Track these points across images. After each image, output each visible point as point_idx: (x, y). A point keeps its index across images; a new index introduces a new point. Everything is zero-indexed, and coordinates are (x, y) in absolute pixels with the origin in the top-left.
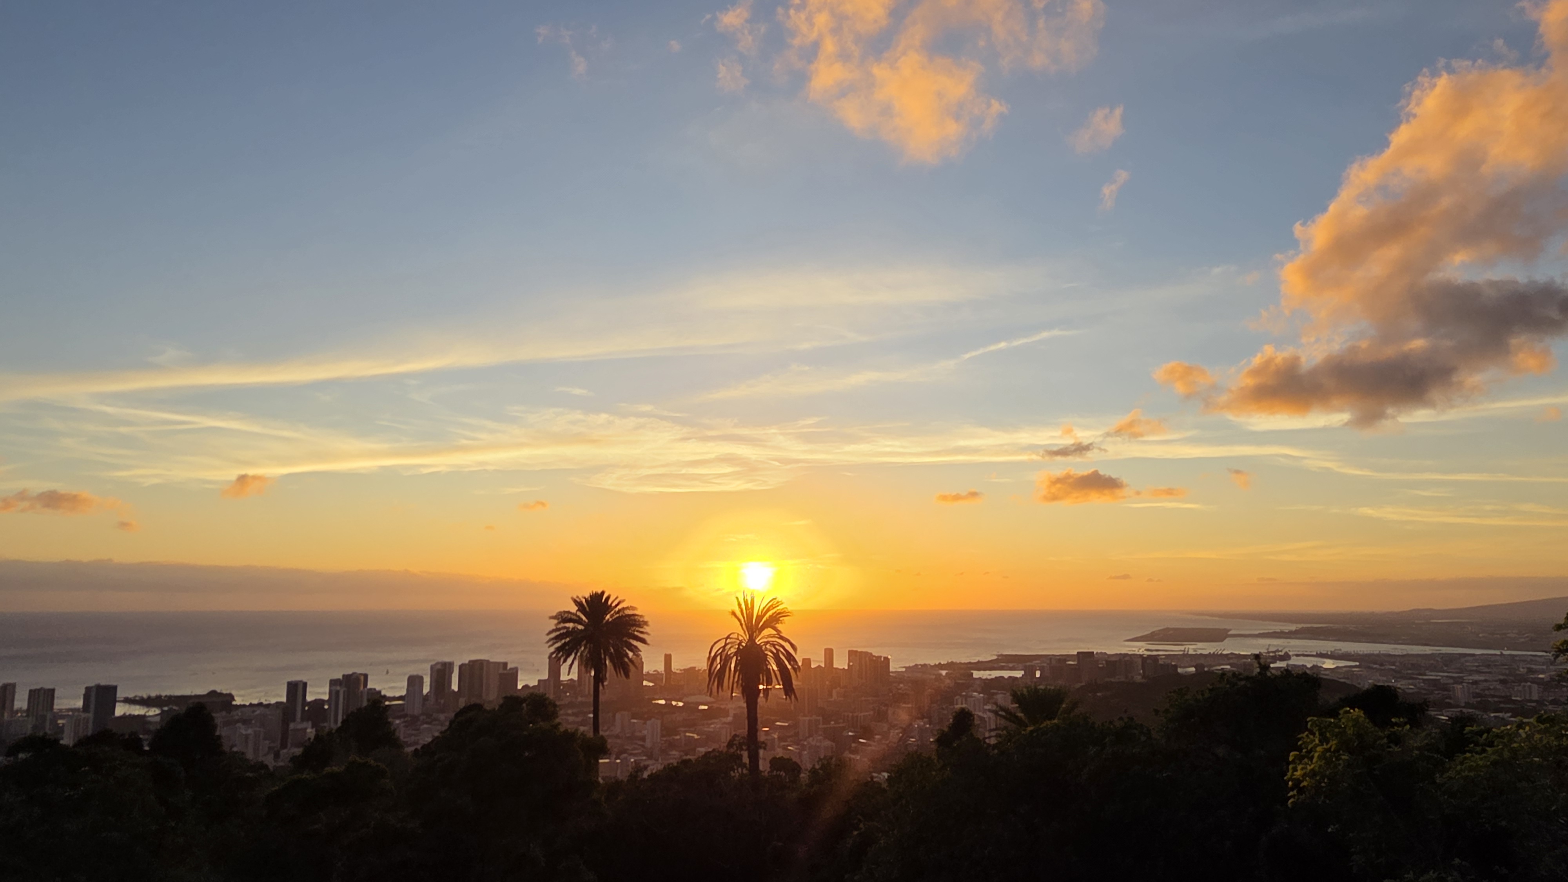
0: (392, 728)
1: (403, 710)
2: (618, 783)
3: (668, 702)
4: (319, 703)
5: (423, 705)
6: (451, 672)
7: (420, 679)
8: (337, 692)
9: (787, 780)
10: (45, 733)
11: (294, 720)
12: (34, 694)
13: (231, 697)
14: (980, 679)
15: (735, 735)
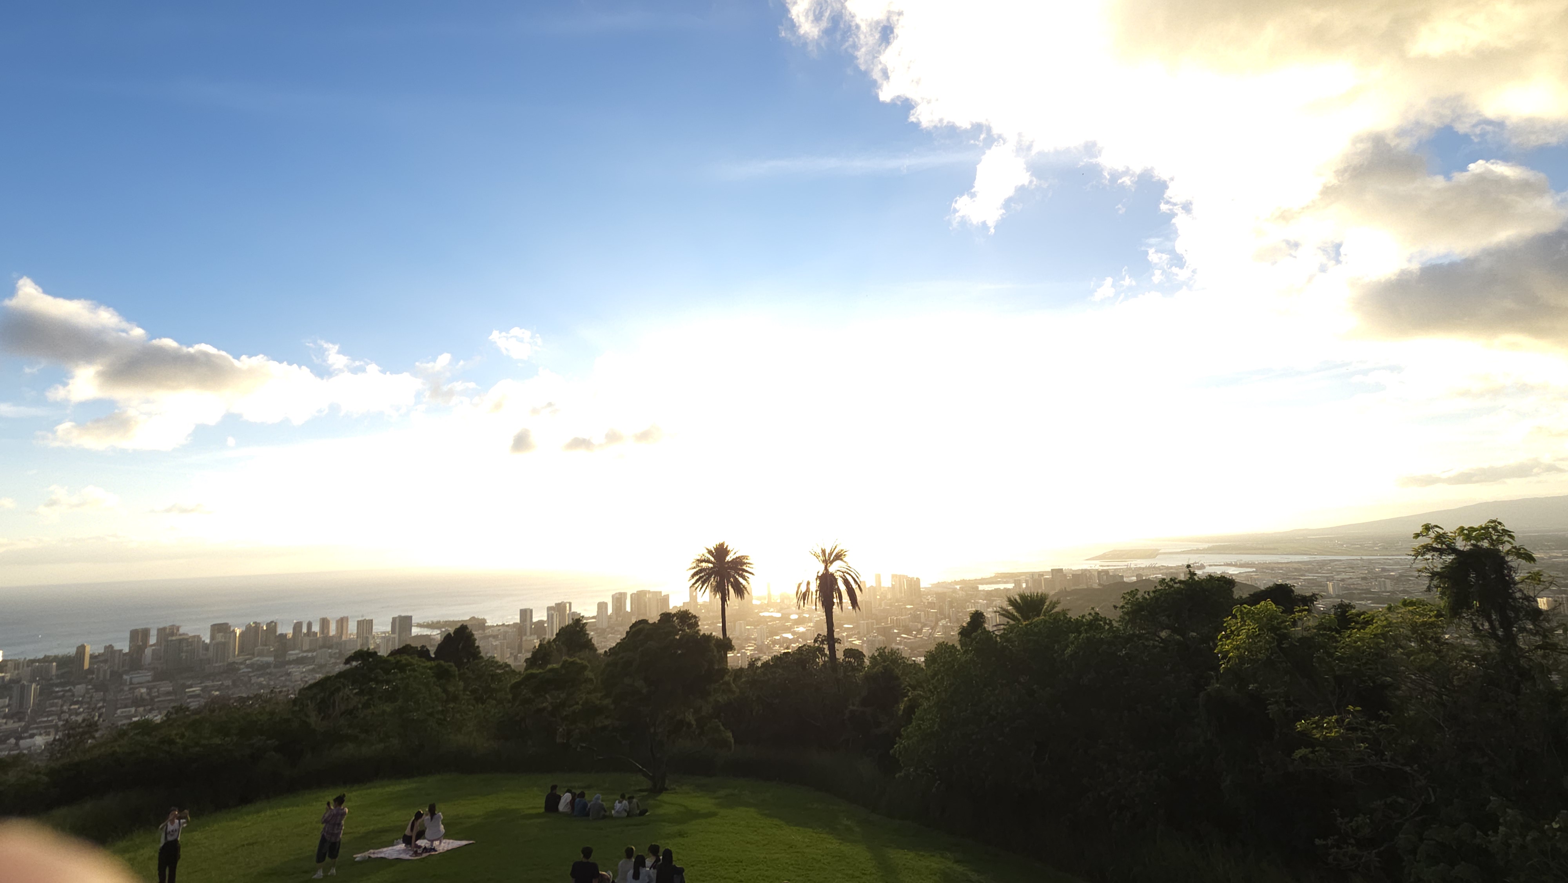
0: (590, 637)
1: (596, 625)
2: (741, 669)
3: (771, 614)
4: (541, 623)
5: (609, 622)
6: (625, 599)
7: (606, 604)
8: (552, 615)
9: (856, 664)
10: (369, 649)
11: (525, 634)
12: (360, 623)
13: (484, 621)
14: (984, 591)
15: (819, 635)
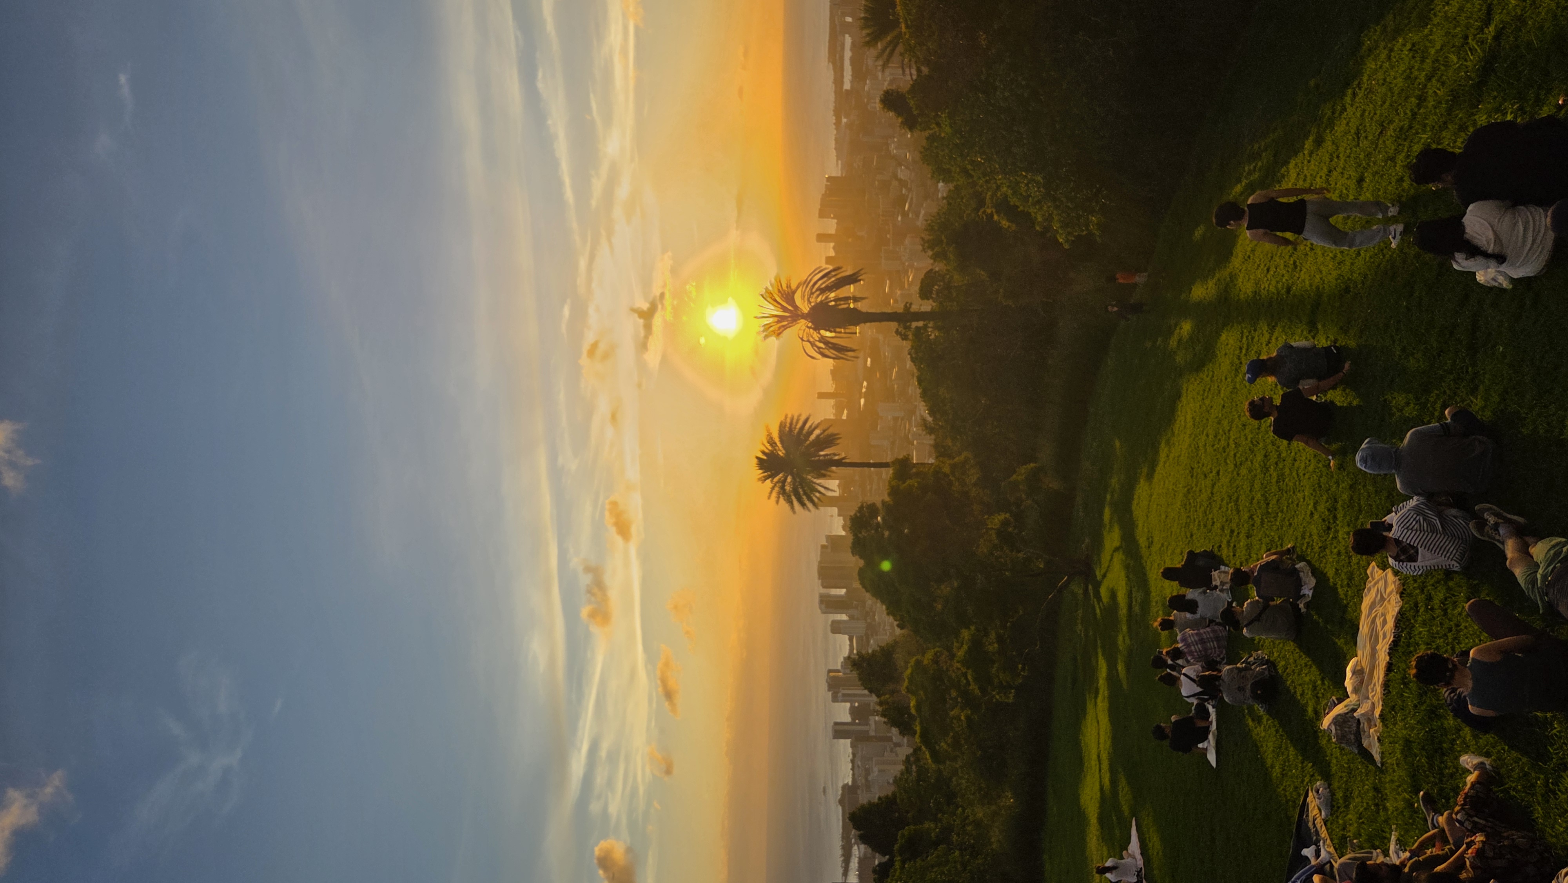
0: (877, 650)
1: (861, 638)
2: (936, 446)
3: (863, 395)
4: (852, 711)
5: (858, 619)
6: (829, 596)
7: (833, 622)
8: (843, 696)
9: (942, 284)
13: (845, 787)
14: (852, 82)
15: (897, 332)
